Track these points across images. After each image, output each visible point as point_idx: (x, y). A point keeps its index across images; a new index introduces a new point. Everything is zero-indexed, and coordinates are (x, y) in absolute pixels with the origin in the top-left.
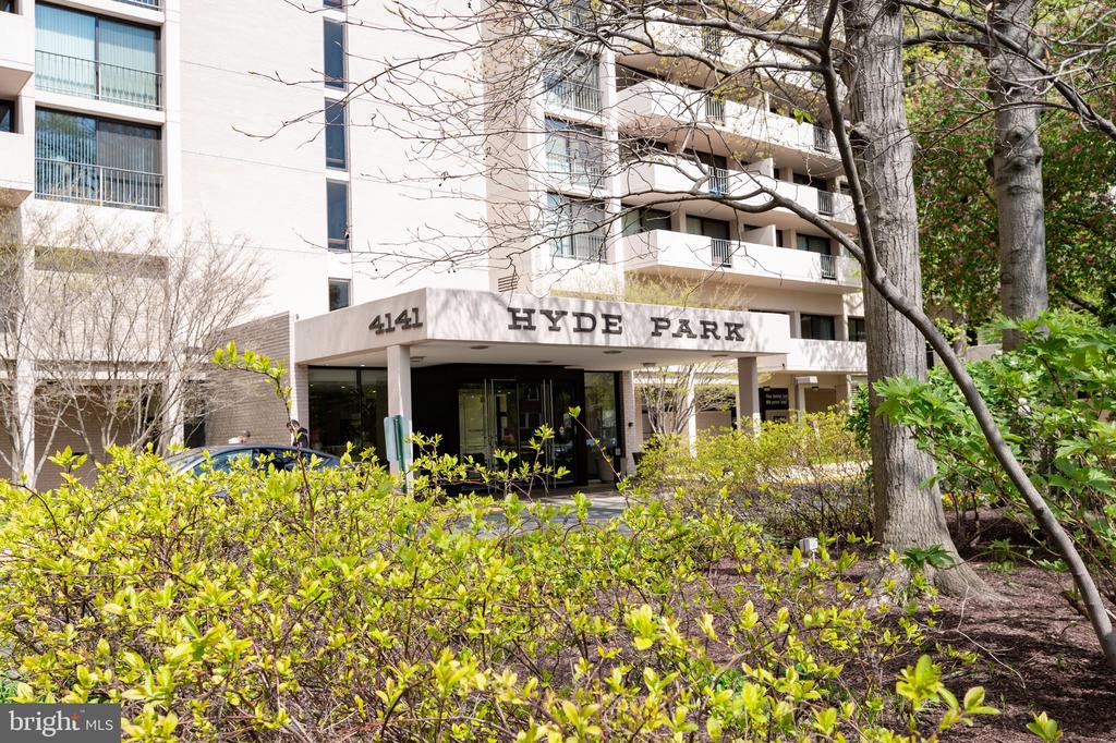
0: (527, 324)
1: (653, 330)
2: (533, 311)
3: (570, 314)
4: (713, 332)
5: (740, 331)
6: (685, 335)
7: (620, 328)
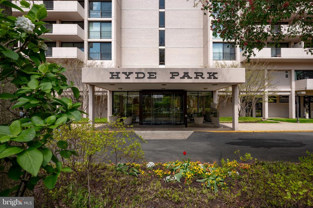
0: (117, 77)
1: (171, 77)
2: (119, 73)
3: (134, 73)
4: (201, 76)
5: (216, 75)
6: (186, 78)
7: (156, 76)
